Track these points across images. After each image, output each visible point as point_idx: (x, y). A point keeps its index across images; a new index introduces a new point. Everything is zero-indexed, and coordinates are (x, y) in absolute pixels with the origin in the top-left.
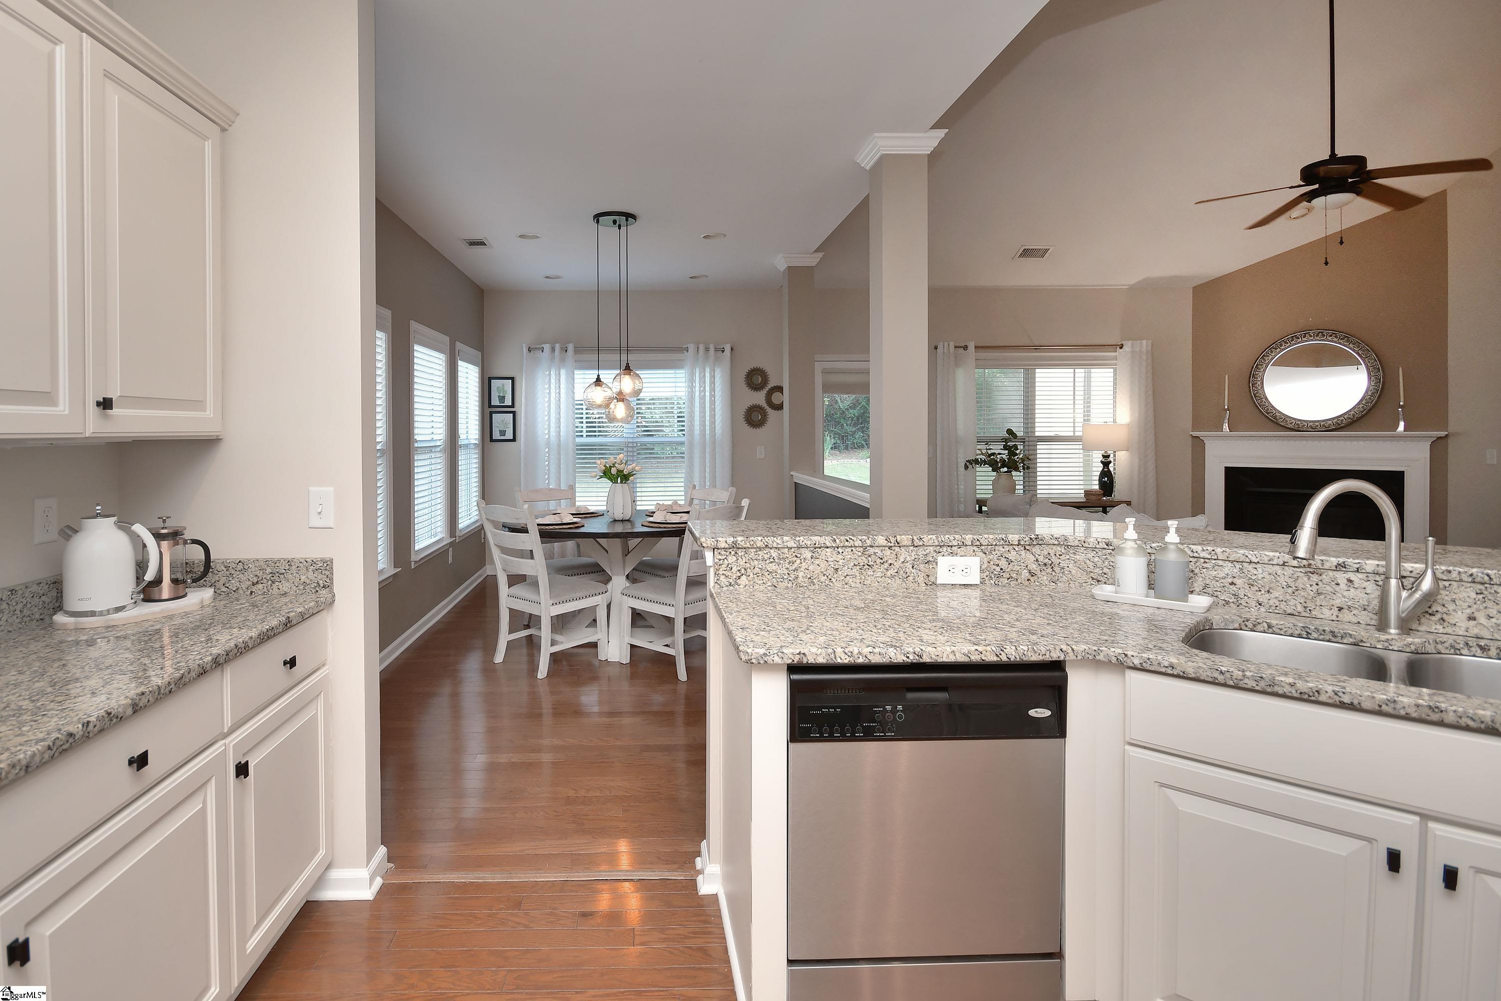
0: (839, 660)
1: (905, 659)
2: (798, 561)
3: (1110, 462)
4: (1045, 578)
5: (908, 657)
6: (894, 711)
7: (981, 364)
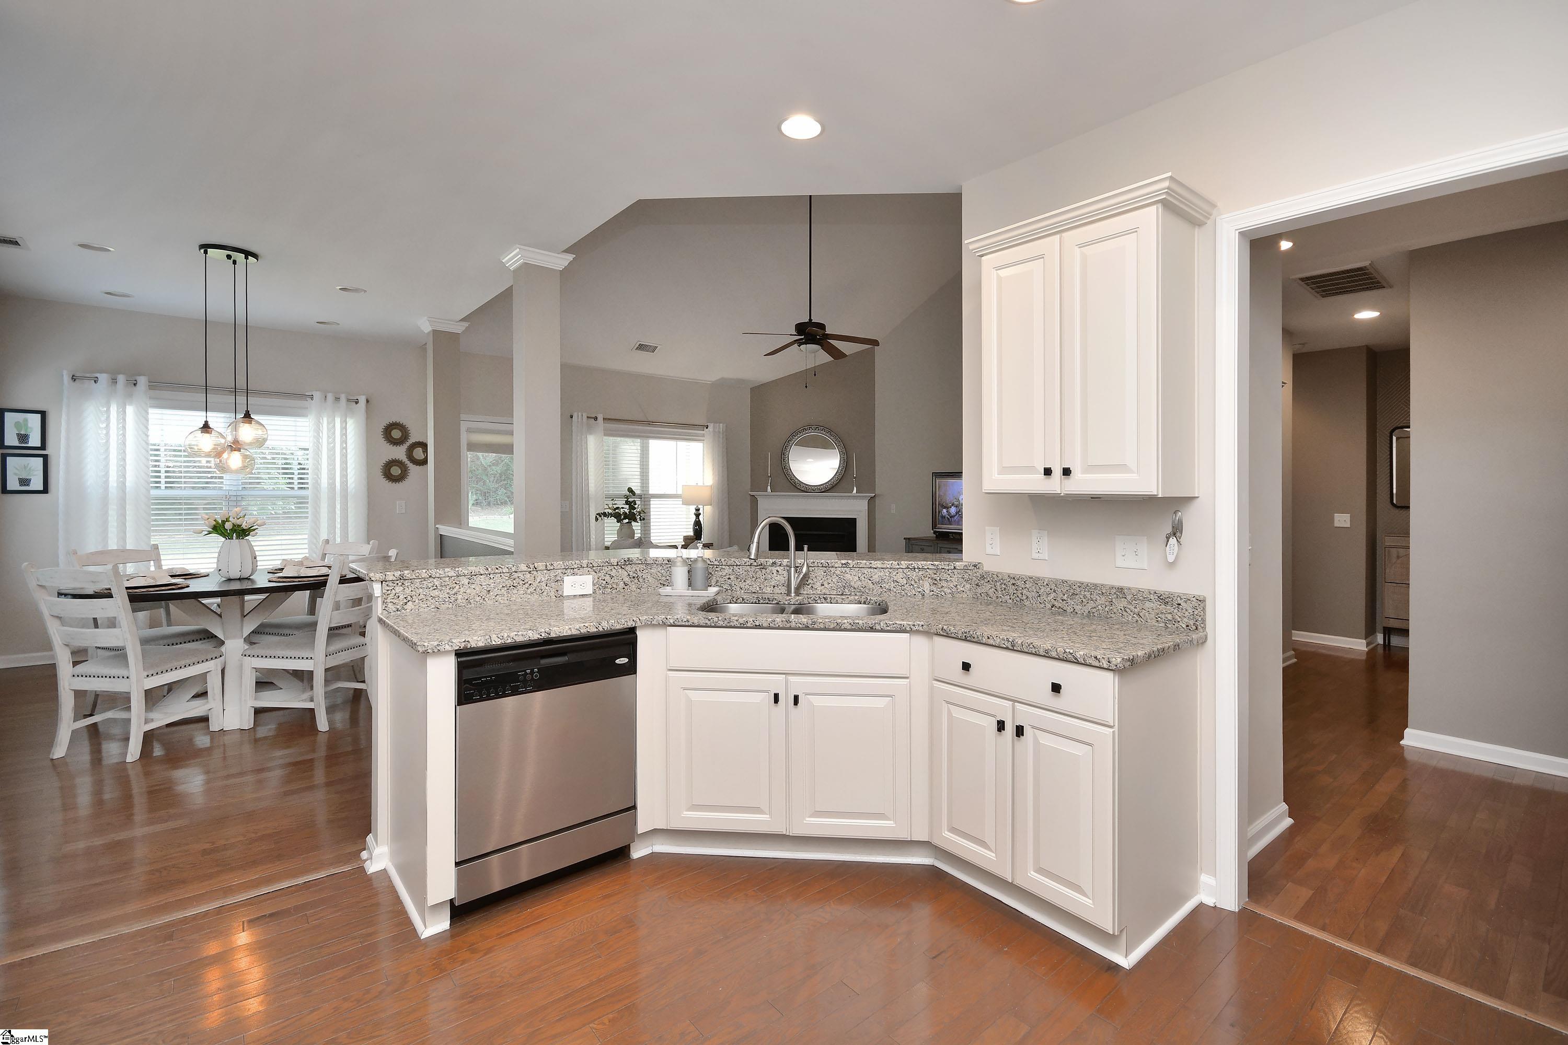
0: (494, 643)
1: (539, 636)
2: (457, 587)
3: (700, 514)
4: (634, 586)
5: (541, 635)
6: (532, 672)
7: (609, 433)
